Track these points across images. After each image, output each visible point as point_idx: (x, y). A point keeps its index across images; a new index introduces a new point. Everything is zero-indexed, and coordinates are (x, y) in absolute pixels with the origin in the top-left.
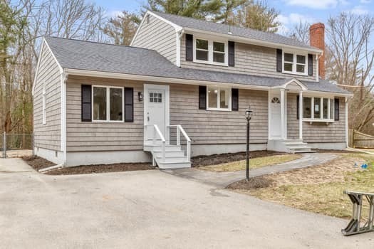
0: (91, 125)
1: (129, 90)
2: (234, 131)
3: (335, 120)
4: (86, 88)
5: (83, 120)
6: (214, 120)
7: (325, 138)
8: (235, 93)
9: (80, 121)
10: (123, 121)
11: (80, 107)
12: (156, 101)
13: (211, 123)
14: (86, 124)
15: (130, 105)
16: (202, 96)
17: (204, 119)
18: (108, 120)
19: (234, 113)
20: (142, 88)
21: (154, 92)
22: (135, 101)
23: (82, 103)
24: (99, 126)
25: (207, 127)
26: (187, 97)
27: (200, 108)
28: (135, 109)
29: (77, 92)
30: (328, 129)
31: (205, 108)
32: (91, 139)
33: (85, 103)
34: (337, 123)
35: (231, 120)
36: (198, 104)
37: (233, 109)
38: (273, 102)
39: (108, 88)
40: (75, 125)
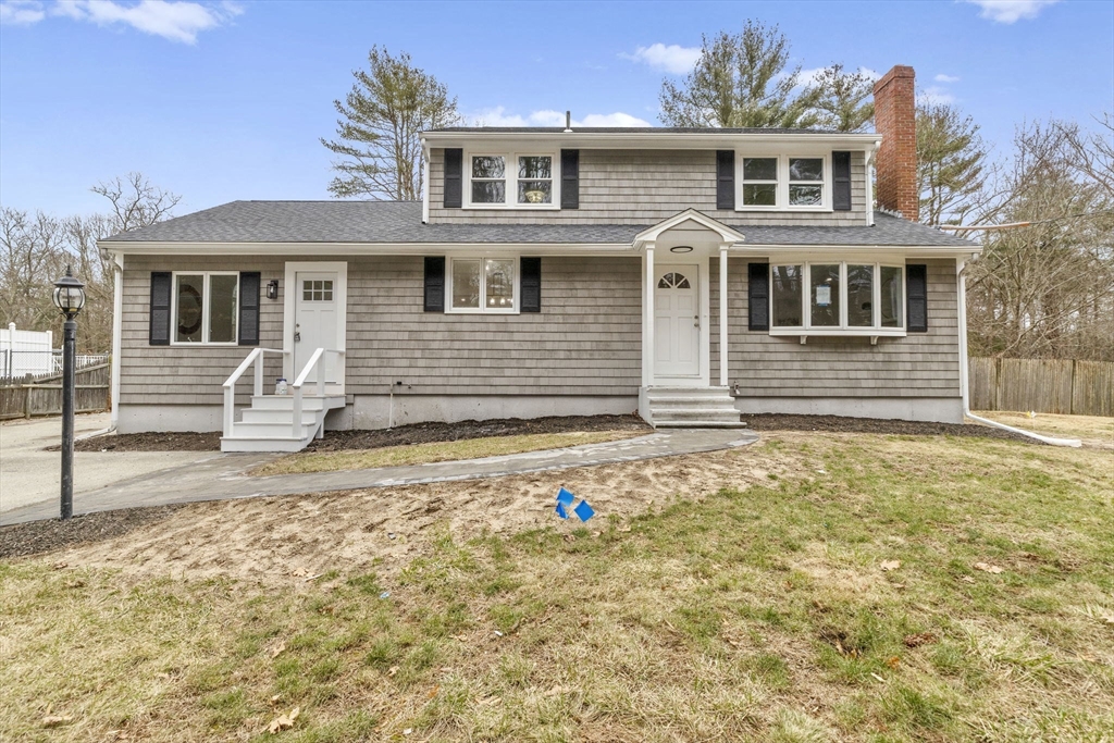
0: (169, 353)
1: (251, 278)
2: (528, 363)
3: (910, 329)
4: (160, 279)
5: (152, 342)
6: (467, 336)
7: (864, 384)
8: (531, 268)
9: (146, 344)
10: (236, 344)
11: (147, 317)
12: (318, 297)
13: (457, 345)
14: (158, 351)
15: (252, 308)
16: (432, 282)
17: (439, 336)
18: (205, 341)
19: (528, 317)
20: (282, 272)
21: (313, 278)
22: (264, 300)
23: (152, 308)
24: (185, 353)
25: (447, 354)
26: (393, 284)
27: (427, 309)
28: (263, 318)
29: (143, 289)
30: (880, 357)
31: (441, 309)
32: (169, 380)
33: (157, 308)
34: (920, 338)
35: (517, 336)
36: (420, 301)
37: (524, 309)
38: (662, 285)
39: (207, 276)
40: (138, 353)
